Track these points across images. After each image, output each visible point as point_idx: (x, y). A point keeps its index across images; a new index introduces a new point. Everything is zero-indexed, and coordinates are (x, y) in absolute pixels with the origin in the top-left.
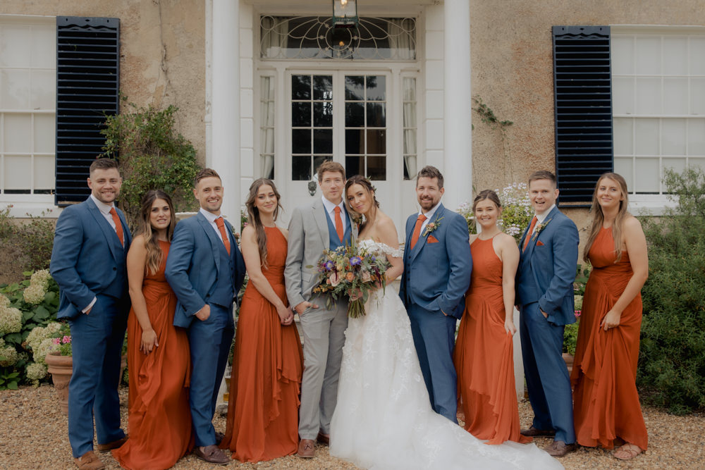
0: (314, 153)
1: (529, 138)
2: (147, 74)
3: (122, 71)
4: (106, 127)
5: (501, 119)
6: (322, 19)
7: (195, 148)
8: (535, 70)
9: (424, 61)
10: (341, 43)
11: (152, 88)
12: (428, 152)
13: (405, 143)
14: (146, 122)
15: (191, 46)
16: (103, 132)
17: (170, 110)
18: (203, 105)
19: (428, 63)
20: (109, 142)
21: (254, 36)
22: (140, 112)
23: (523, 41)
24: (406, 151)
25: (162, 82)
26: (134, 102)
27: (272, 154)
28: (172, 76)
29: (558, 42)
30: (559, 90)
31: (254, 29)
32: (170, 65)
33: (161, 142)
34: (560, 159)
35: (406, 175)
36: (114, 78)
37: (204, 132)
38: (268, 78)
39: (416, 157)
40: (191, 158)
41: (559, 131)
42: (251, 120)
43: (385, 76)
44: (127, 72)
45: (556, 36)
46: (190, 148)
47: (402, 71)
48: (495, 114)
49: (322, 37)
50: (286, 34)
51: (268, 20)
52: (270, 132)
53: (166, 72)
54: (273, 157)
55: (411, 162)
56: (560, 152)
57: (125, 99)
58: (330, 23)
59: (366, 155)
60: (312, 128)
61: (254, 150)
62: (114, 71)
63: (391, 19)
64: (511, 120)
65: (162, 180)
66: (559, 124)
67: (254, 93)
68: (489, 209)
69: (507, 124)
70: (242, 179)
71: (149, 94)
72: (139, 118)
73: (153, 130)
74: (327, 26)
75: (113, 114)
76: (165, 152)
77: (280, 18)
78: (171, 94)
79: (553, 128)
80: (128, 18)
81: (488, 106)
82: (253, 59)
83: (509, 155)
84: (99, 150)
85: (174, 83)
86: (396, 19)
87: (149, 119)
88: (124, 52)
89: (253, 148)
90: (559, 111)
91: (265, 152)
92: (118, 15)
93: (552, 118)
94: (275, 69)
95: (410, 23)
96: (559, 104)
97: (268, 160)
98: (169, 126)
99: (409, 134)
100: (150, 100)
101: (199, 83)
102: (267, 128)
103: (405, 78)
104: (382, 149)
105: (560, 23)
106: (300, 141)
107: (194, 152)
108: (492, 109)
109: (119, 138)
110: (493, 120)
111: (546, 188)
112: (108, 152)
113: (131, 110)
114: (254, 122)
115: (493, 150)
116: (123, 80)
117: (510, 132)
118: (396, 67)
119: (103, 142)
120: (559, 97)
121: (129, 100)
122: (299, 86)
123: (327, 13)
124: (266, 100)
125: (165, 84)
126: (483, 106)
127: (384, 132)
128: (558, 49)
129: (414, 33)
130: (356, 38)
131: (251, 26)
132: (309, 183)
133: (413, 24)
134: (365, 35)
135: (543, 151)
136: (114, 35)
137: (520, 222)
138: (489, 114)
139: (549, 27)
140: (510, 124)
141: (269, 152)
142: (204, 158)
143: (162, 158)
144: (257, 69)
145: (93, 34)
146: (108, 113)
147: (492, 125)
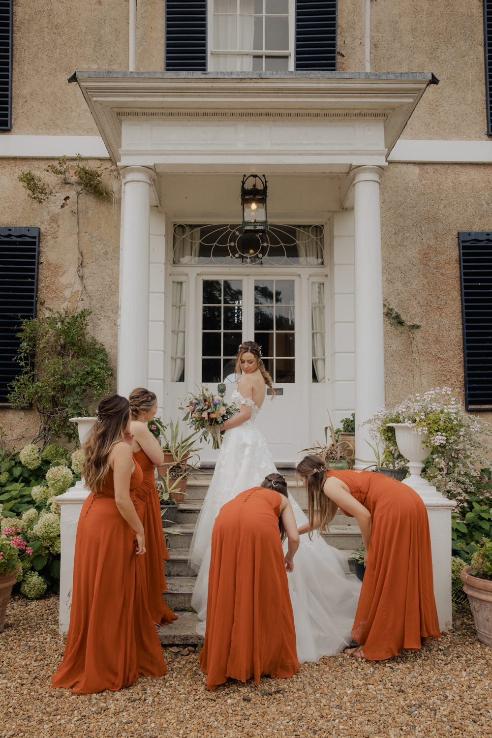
0: (224, 356)
1: (437, 341)
2: (64, 280)
3: (41, 277)
4: (22, 331)
5: (409, 322)
6: (233, 227)
7: (107, 350)
8: (442, 274)
9: (332, 270)
10: (251, 251)
11: (68, 293)
12: (337, 354)
13: (313, 346)
14: (59, 325)
15: (106, 253)
16: (19, 335)
17: (83, 314)
18: (116, 310)
19: (336, 268)
20: (24, 345)
21: (167, 243)
22: (56, 315)
23: (429, 247)
24: (314, 354)
25: (78, 287)
26: (51, 307)
27: (182, 356)
28: (87, 281)
29: (464, 248)
30: (466, 294)
31: (166, 236)
32: (86, 271)
33: (74, 345)
34: (469, 362)
35: (315, 378)
36: (32, 284)
37: (116, 335)
38: (181, 283)
39: (324, 360)
40: (102, 360)
41: (468, 334)
42: (162, 323)
43: (293, 281)
44: (45, 276)
45: (463, 242)
46: (102, 350)
47: (310, 276)
48: (403, 318)
49: (232, 244)
50: (198, 241)
51: (181, 229)
52: (181, 335)
53: (82, 278)
54: (183, 360)
55: (320, 364)
56: (469, 355)
57: (42, 304)
58: (240, 230)
59: (275, 358)
60: (222, 331)
61: (165, 353)
62: (33, 277)
63: (299, 226)
64: (418, 324)
65: (73, 381)
66: (468, 328)
67: (166, 297)
69: (415, 327)
70: (149, 381)
71: (65, 299)
72: (52, 321)
73: (66, 333)
74: (237, 233)
75: (28, 317)
76: (77, 355)
77: (192, 227)
78: (86, 299)
79: (461, 331)
80: (48, 227)
81: (396, 310)
82: (165, 264)
83: (417, 358)
84: (15, 352)
85: (89, 288)
86: (304, 227)
87: (63, 322)
88: (42, 259)
89: (163, 351)
90: (467, 314)
91: (176, 354)
92: (39, 225)
93: (460, 322)
94: (187, 275)
95: (318, 229)
96: (467, 307)
97: (179, 362)
98: (82, 329)
99: (318, 337)
100: (65, 305)
101: (113, 287)
102: (177, 332)
103: (313, 283)
104: (291, 352)
105: (466, 228)
106: (210, 344)
107: (106, 355)
108: (400, 312)
109: (33, 340)
110: (401, 323)
112: (22, 355)
113: (47, 314)
114: (165, 325)
115: (401, 352)
116: (41, 285)
117: (418, 335)
118: (305, 272)
119: (18, 345)
120: (467, 301)
121: (46, 305)
122: (210, 289)
123: (239, 221)
124: (177, 305)
125: (80, 288)
126: (391, 310)
127: (293, 335)
128: (464, 255)
129: (322, 240)
130: (265, 244)
131: (163, 232)
132: (219, 385)
133: (321, 232)
134: (274, 241)
135: (452, 354)
136: (34, 243)
137: (445, 430)
138: (397, 317)
139: (455, 233)
140: (418, 327)
141: (179, 355)
142: (116, 360)
143: (74, 360)
144: (168, 275)
145: (14, 243)
146: (24, 317)
147: (400, 329)
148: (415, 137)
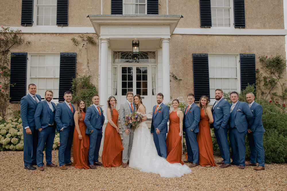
0: (128, 88)
1: (186, 84)
2: (83, 67)
3: (77, 66)
4: (72, 82)
5: (179, 79)
6: (130, 52)
7: (96, 87)
8: (188, 65)
9: (158, 63)
10: (135, 58)
11: (84, 71)
12: (159, 88)
13: (153, 85)
14: (83, 80)
15: (95, 60)
16: (72, 83)
17: (89, 77)
18: (98, 75)
19: (158, 64)
20: (73, 86)
21: (112, 57)
22: (81, 77)
23: (184, 58)
24: (153, 87)
25: (87, 69)
26: (80, 75)
28: (90, 68)
29: (194, 58)
30: (194, 71)
31: (112, 55)
32: (89, 65)
33: (87, 85)
34: (195, 89)
35: (153, 94)
36: (75, 69)
37: (98, 82)
38: (116, 68)
39: (155, 89)
40: (95, 90)
41: (195, 82)
42: (111, 79)
43: (147, 67)
44: (78, 66)
45: (194, 56)
46: (94, 87)
47: (152, 66)
48: (177, 77)
49: (130, 57)
50: (120, 56)
51: (116, 53)
52: (116, 82)
53: (88, 67)
54: (117, 89)
55: (154, 90)
56: (195, 87)
57: (77, 74)
58: (132, 53)
59: (142, 88)
60: (127, 81)
61: (111, 87)
62: (75, 67)
63: (148, 52)
64: (181, 79)
65: (87, 95)
66: (195, 80)
67: (112, 72)
68: (176, 103)
69: (180, 80)
70: (108, 95)
71: (84, 73)
72: (81, 79)
73: (85, 82)
74: (131, 54)
75: (74, 78)
76: (88, 88)
77: (119, 52)
78: (89, 72)
79: (193, 81)
80: (79, 53)
81: (175, 75)
82: (112, 63)
83: (181, 88)
84: (70, 87)
85: (90, 69)
86: (150, 52)
87: (84, 79)
88: (77, 62)
90: (195, 76)
92: (76, 52)
93: (193, 78)
94: (117, 66)
95: (154, 53)
96: (194, 74)
97: (115, 90)
98: (89, 81)
99: (154, 83)
100: (84, 74)
101: (97, 69)
102: (115, 81)
103: (152, 68)
104: (146, 87)
105: (194, 53)
106: (124, 85)
107: (95, 88)
108: (176, 76)
109: (76, 84)
110: (177, 79)
111: (192, 98)
112: (73, 88)
113: (79, 77)
114: (112, 80)
116: (77, 69)
117: (181, 82)
118: (150, 65)
119: (71, 85)
120: (194, 73)
121: (78, 74)
122: (124, 70)
123: (131, 50)
124: (115, 74)
125: (88, 70)
126: (174, 75)
127: (147, 82)
128: (194, 60)
129: (155, 56)
130: (139, 57)
131: (111, 54)
133: (155, 53)
134: (141, 56)
135: (190, 87)
136: (75, 57)
137: (181, 107)
138: (176, 77)
139: (191, 54)
140: (181, 80)
141: (115, 88)
142: (98, 89)
143: (87, 90)
144: (112, 66)
145: (69, 57)
146: (73, 78)
147: (176, 80)
148: (180, 27)
